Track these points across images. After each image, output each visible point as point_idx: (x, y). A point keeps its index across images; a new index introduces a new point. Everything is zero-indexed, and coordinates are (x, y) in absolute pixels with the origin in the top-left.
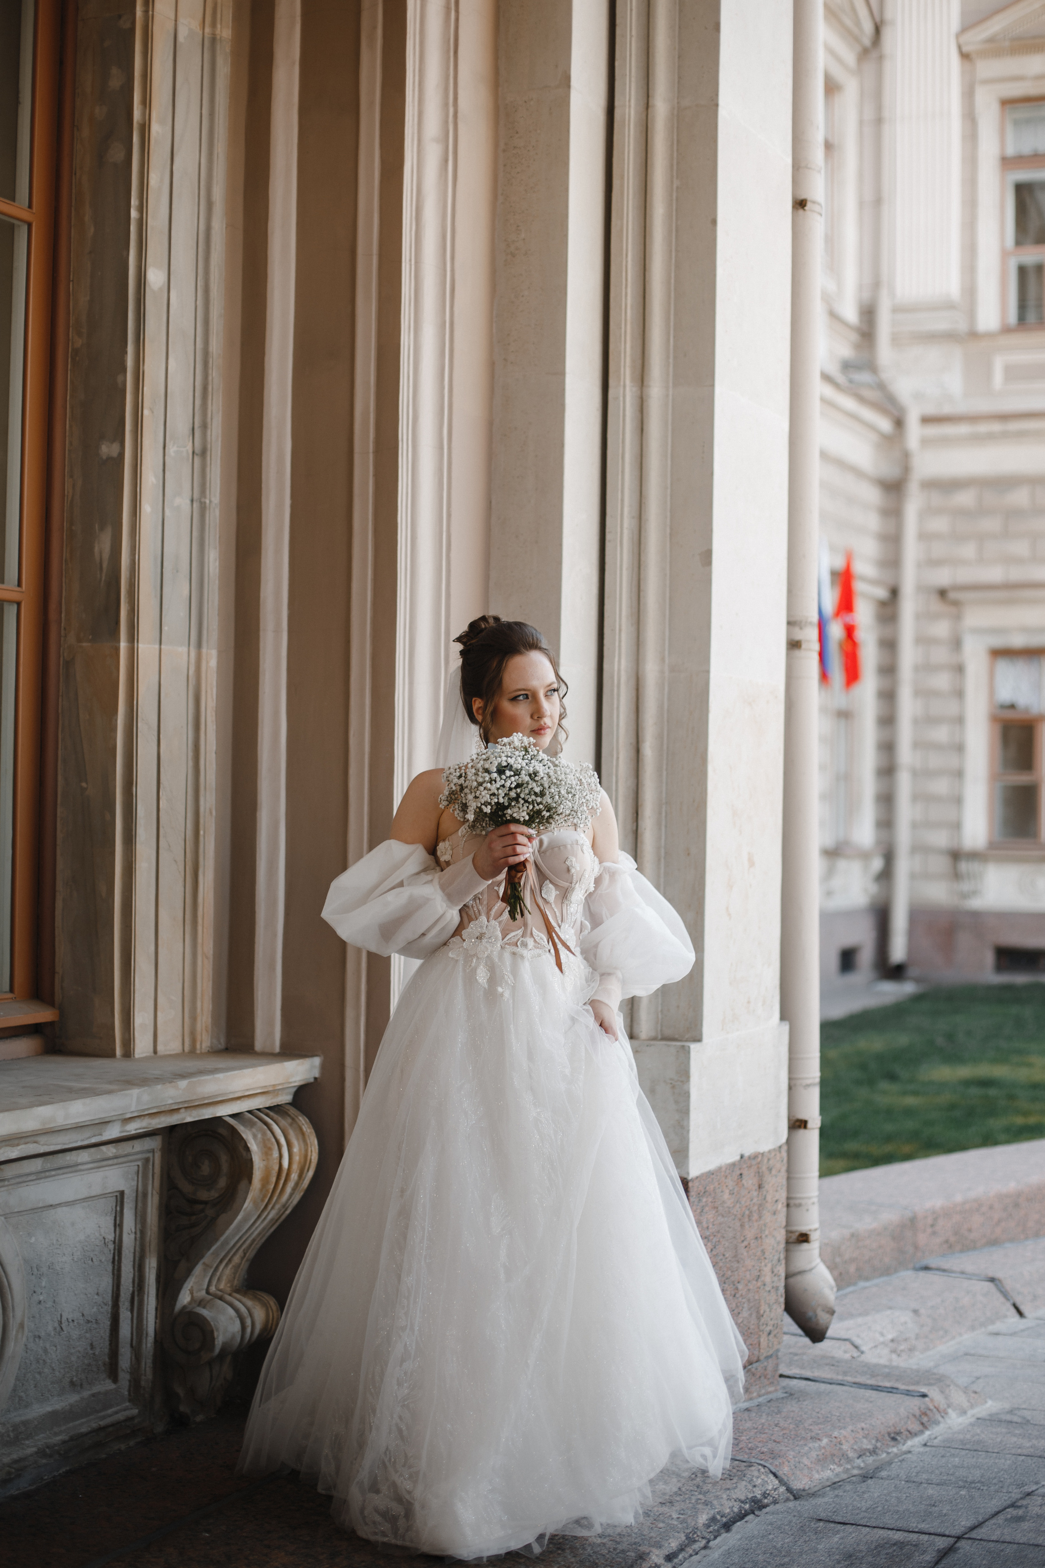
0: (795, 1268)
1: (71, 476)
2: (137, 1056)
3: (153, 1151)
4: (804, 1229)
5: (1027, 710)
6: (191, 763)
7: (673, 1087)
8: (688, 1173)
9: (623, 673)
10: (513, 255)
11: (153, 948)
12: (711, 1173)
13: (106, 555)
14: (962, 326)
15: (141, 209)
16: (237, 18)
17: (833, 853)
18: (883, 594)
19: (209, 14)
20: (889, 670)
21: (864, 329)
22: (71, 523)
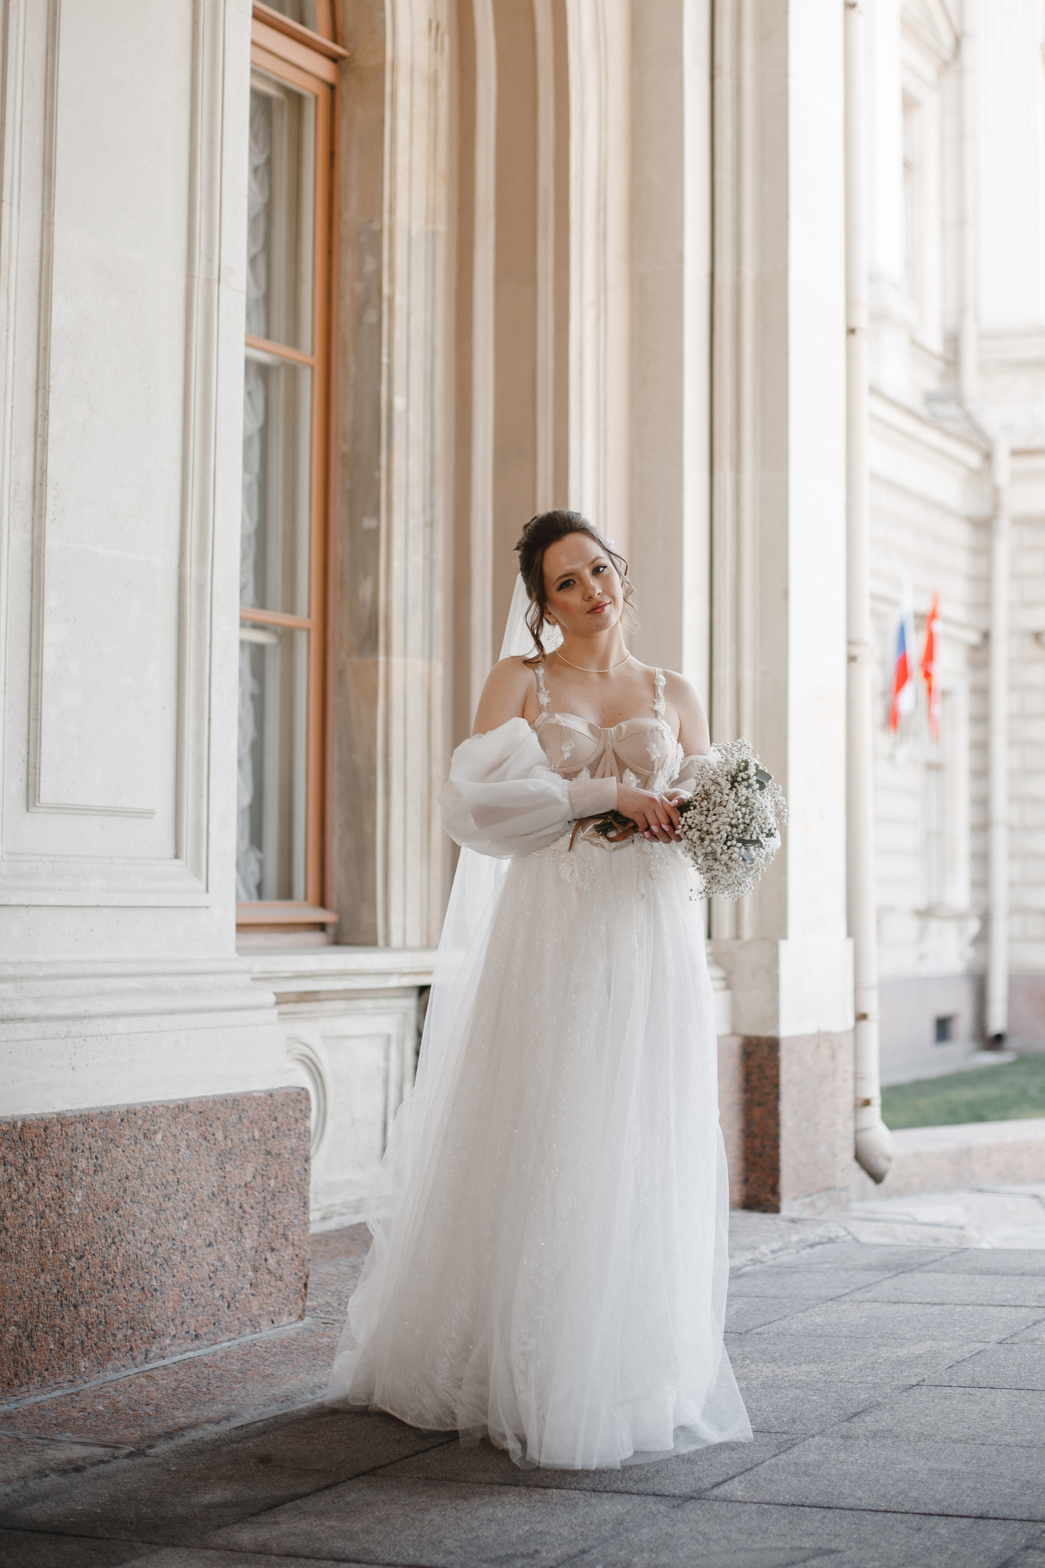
0: (860, 1126)
1: (343, 542)
2: (393, 946)
3: (409, 1008)
4: (867, 1096)
7: (768, 972)
8: (779, 1033)
11: (402, 870)
12: (795, 1038)
17: (925, 914)
18: (974, 638)
19: (431, 215)
20: (982, 719)
21: (949, 357)
22: (342, 574)
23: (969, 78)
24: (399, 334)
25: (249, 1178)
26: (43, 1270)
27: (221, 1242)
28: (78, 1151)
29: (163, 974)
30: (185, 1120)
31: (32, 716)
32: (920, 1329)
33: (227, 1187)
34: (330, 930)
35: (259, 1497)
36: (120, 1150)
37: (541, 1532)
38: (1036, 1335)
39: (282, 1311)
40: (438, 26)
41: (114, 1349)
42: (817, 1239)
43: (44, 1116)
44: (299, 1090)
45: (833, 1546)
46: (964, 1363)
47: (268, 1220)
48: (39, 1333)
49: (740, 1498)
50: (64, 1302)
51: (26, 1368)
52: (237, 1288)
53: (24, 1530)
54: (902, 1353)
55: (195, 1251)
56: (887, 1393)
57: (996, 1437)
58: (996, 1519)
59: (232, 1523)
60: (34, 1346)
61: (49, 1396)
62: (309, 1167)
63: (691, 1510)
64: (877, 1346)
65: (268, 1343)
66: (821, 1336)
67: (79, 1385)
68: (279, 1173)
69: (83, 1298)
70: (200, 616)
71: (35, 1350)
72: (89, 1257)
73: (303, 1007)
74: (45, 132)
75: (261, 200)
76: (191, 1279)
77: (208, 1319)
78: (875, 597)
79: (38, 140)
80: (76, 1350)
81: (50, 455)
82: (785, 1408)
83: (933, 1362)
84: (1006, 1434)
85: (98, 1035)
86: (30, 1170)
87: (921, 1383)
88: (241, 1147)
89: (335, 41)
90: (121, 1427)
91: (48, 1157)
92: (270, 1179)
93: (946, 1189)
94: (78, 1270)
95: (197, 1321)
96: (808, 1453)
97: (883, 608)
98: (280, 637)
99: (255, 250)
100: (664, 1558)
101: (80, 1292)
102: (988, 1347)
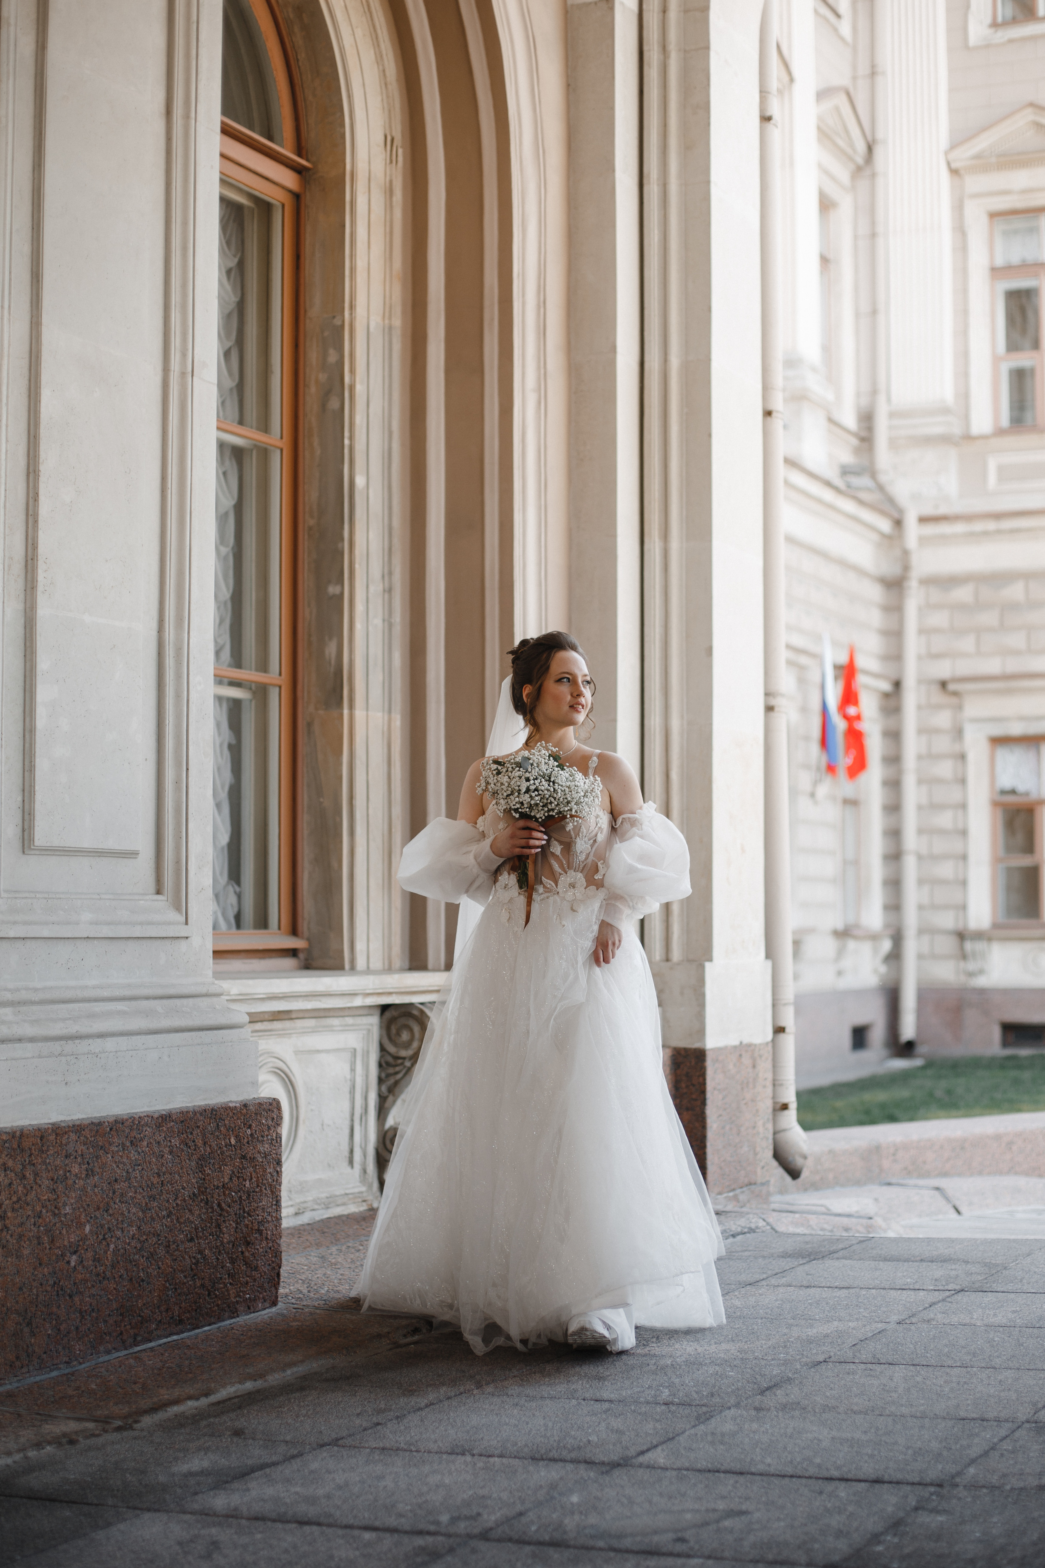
0: (779, 1127)
1: (309, 607)
2: (358, 969)
3: (372, 1025)
4: (785, 1101)
5: (1027, 794)
7: (695, 990)
8: (705, 1045)
9: (657, 726)
11: (366, 902)
12: (720, 1049)
14: (957, 430)
17: (843, 934)
18: (886, 686)
19: (387, 313)
20: (893, 759)
21: (864, 434)
22: (310, 636)
23: (880, 181)
24: (359, 419)
25: (226, 1180)
26: (40, 1264)
27: (201, 1238)
28: (72, 1157)
29: (147, 998)
30: (168, 1128)
31: (27, 768)
32: (828, 1311)
33: (206, 1188)
34: (302, 956)
35: (232, 1466)
36: (109, 1156)
37: (483, 1496)
38: (932, 1316)
39: (257, 1298)
40: (392, 140)
41: (105, 1334)
42: (739, 1230)
43: (40, 1127)
44: (271, 1101)
45: (744, 1508)
46: (867, 1342)
47: (244, 1217)
48: (37, 1320)
49: (662, 1465)
50: (60, 1292)
51: (27, 1352)
52: (216, 1278)
53: (21, 1497)
54: (812, 1332)
55: (178, 1246)
56: (797, 1369)
57: (893, 1409)
58: (890, 1482)
59: (208, 1490)
60: (33, 1332)
61: (47, 1376)
62: (281, 1169)
63: (618, 1477)
64: (789, 1326)
65: (244, 1327)
66: (740, 1317)
67: (75, 1366)
68: (254, 1175)
69: (78, 1288)
70: (178, 676)
71: (34, 1335)
72: (83, 1252)
73: (277, 1025)
74: (32, 241)
75: (234, 299)
76: (174, 1271)
77: (190, 1306)
78: (789, 647)
79: (26, 249)
80: (71, 1335)
81: (40, 533)
82: (705, 1383)
83: (839, 1341)
84: (902, 1405)
85: (88, 1053)
86: (28, 1175)
87: (828, 1360)
88: (219, 1152)
89: (300, 155)
90: (111, 1404)
91: (44, 1163)
92: (245, 1181)
93: (858, 1183)
94: (73, 1264)
95: (180, 1307)
96: (724, 1423)
97: (803, 660)
98: (254, 693)
99: (229, 344)
100: (593, 1519)
101: (75, 1283)
102: (888, 1327)
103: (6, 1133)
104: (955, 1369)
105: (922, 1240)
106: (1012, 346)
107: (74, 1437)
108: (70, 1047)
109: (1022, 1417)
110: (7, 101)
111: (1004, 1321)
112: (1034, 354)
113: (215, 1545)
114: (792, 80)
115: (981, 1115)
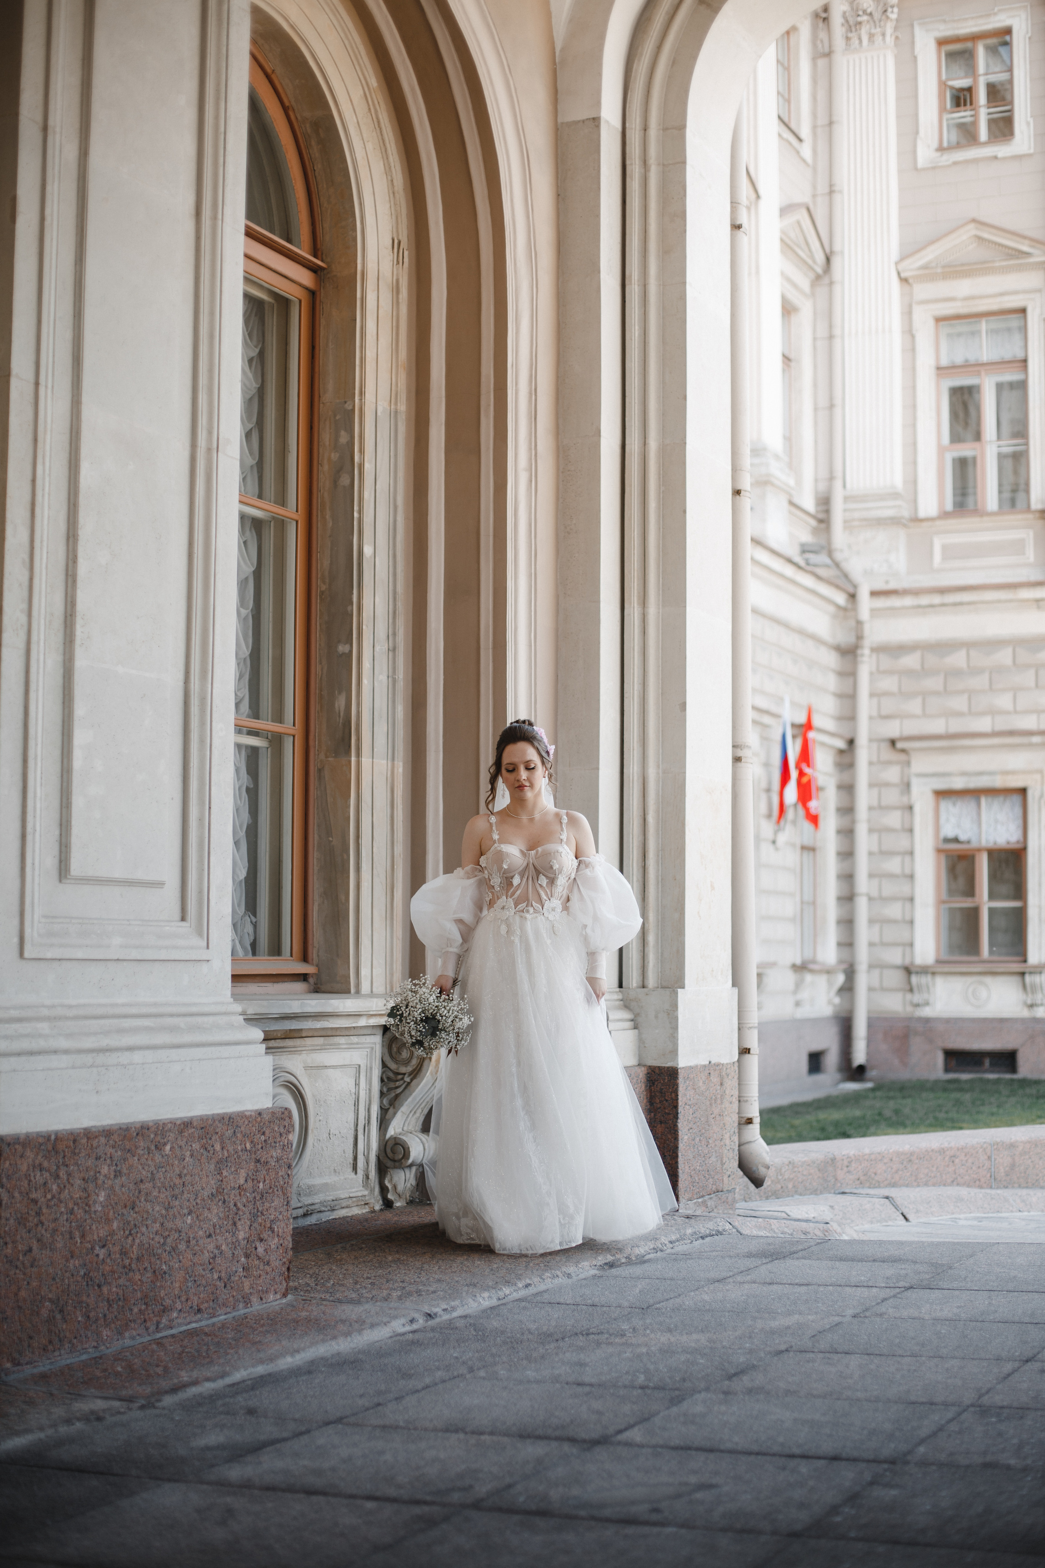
0: (744, 1140)
1: (321, 663)
2: (363, 993)
3: (375, 1044)
4: (750, 1116)
5: (968, 842)
6: (389, 827)
7: (669, 1014)
8: (677, 1064)
9: (635, 774)
10: (569, 533)
11: (370, 932)
12: (691, 1068)
13: (342, 708)
14: (906, 513)
15: (360, 512)
16: (408, 399)
17: (801, 968)
18: (841, 744)
19: (394, 398)
20: (847, 810)
21: (821, 516)
22: (321, 690)
23: (837, 288)
24: (368, 495)
25: (242, 1181)
26: (72, 1257)
27: (218, 1234)
28: (102, 1159)
29: (171, 1015)
30: (189, 1134)
31: (64, 805)
32: (789, 1305)
33: (223, 1189)
34: (311, 980)
35: (246, 1441)
36: (136, 1158)
37: (475, 1470)
38: (884, 1310)
39: (269, 1290)
40: (399, 243)
41: (131, 1321)
42: (708, 1232)
43: (73, 1131)
44: (283, 1110)
45: (714, 1481)
46: (825, 1333)
47: (258, 1216)
48: (69, 1308)
49: (639, 1443)
50: (90, 1283)
51: (59, 1337)
52: (232, 1271)
54: (774, 1324)
55: (197, 1241)
56: (761, 1357)
57: (849, 1393)
58: (847, 1460)
59: (224, 1463)
60: (65, 1318)
61: (77, 1359)
62: (292, 1173)
63: (598, 1453)
64: (754, 1319)
65: (257, 1316)
66: (709, 1310)
67: (102, 1350)
68: (267, 1177)
69: (105, 1279)
70: (202, 723)
71: (66, 1322)
72: (111, 1246)
73: (289, 1043)
74: (74, 327)
75: (255, 385)
76: (194, 1264)
77: (208, 1297)
78: (754, 708)
79: (68, 335)
80: (99, 1322)
81: (78, 591)
82: (678, 1369)
83: (799, 1332)
84: (857, 1390)
85: (117, 1065)
86: (62, 1175)
87: (789, 1349)
88: (235, 1156)
89: (315, 256)
90: (135, 1385)
91: (77, 1164)
92: (260, 1182)
93: (815, 1192)
94: (101, 1257)
95: (199, 1298)
96: (696, 1406)
97: (766, 720)
98: (270, 741)
99: (250, 426)
100: (575, 1491)
101: (103, 1275)
102: (845, 1320)
103: (42, 1136)
104: (906, 1358)
105: (875, 1242)
106: (956, 438)
107: (101, 1414)
108: (101, 1059)
109: (967, 1401)
110: (53, 201)
111: (950, 1315)
112: (976, 445)
113: (230, 1512)
114: (758, 197)
115: (926, 1132)
